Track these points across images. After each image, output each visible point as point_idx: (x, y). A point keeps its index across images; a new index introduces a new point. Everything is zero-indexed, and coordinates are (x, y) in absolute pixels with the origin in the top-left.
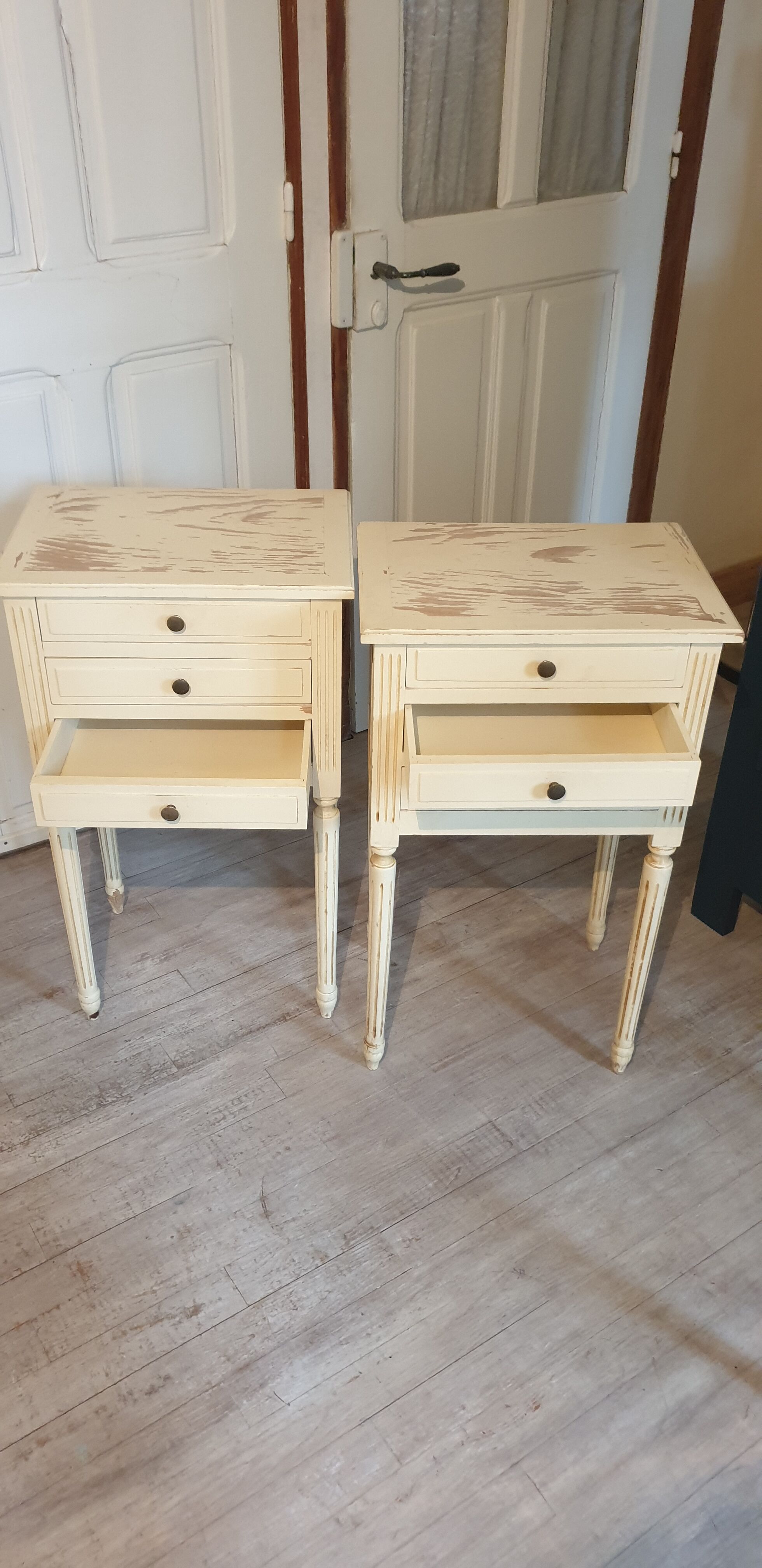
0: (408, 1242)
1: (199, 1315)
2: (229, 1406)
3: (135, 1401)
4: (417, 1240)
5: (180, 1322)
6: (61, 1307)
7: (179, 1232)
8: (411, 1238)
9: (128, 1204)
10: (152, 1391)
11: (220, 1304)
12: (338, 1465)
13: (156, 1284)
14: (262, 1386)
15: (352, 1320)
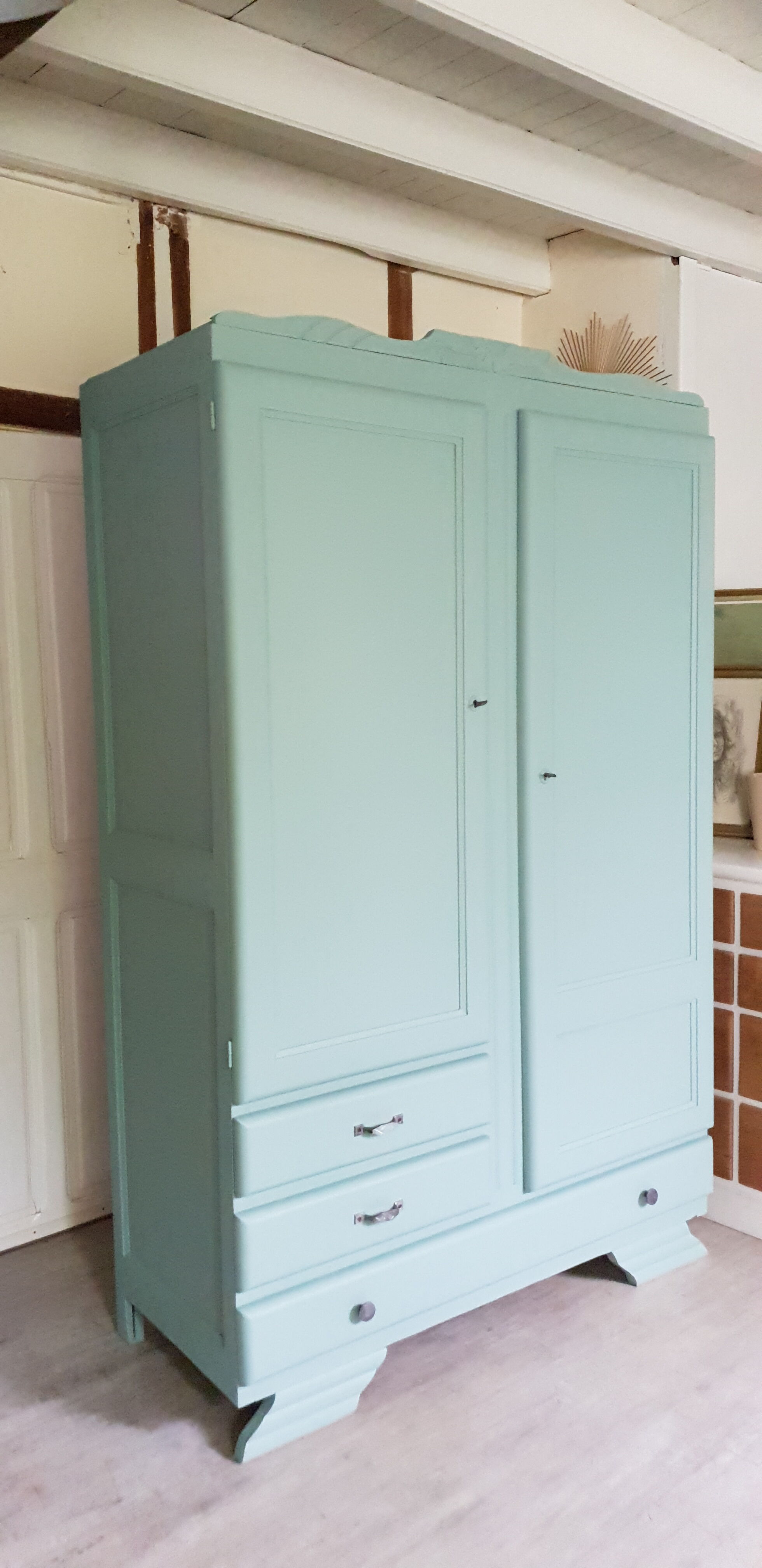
1: (122, 1503)
3: (79, 1552)
5: (108, 1508)
11: (137, 1495)
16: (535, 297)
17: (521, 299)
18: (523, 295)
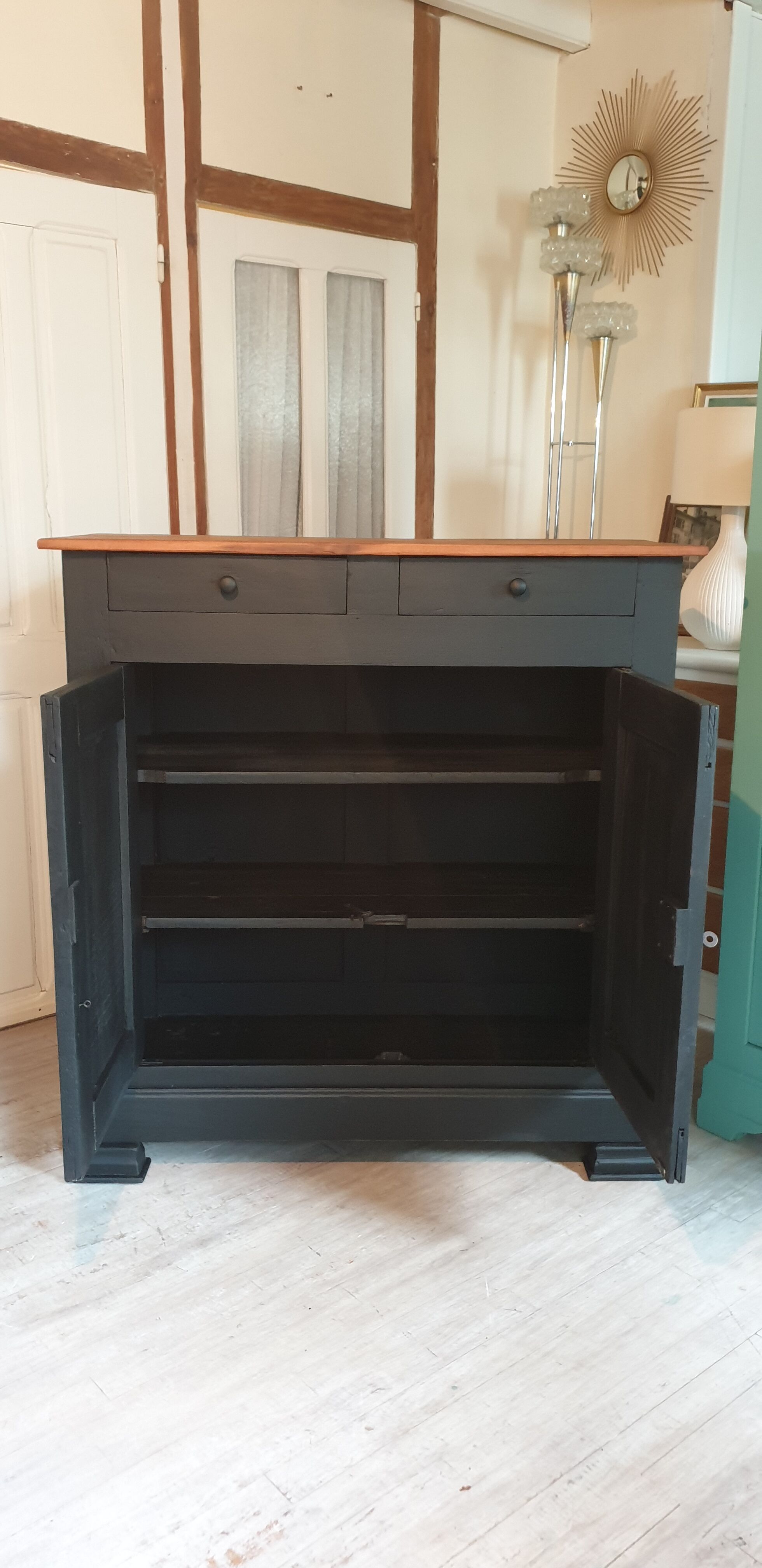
0: (266, 1199)
1: (125, 1238)
2: (147, 1274)
3: (83, 1276)
4: (272, 1198)
5: (111, 1242)
6: (29, 1241)
7: (107, 1203)
8: (267, 1196)
9: (72, 1194)
10: (95, 1271)
11: (139, 1232)
12: (221, 1293)
13: (94, 1227)
14: (169, 1264)
15: (229, 1234)
16: (572, 53)
17: (556, 56)
18: (560, 50)
